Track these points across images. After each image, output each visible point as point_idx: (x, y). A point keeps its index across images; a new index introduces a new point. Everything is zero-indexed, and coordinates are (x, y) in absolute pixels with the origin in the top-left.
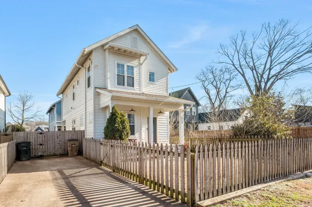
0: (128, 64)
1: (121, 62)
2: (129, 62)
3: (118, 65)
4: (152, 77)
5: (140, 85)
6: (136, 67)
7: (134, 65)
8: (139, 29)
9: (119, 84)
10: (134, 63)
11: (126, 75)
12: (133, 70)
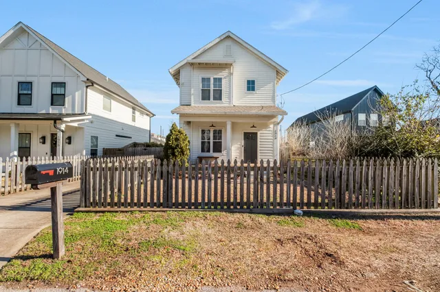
0: (216, 77)
1: (206, 76)
2: (216, 74)
3: (203, 79)
4: (251, 86)
5: (230, 97)
6: (225, 78)
7: (223, 77)
8: (231, 35)
9: (203, 99)
10: (223, 74)
11: (212, 88)
12: (221, 82)
